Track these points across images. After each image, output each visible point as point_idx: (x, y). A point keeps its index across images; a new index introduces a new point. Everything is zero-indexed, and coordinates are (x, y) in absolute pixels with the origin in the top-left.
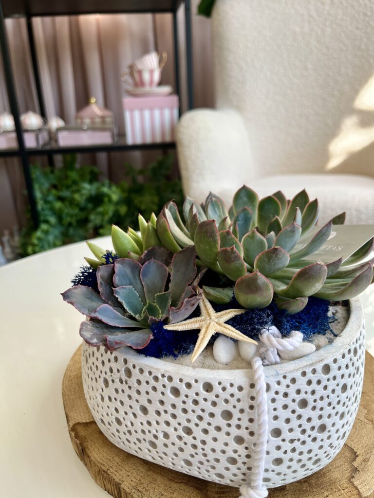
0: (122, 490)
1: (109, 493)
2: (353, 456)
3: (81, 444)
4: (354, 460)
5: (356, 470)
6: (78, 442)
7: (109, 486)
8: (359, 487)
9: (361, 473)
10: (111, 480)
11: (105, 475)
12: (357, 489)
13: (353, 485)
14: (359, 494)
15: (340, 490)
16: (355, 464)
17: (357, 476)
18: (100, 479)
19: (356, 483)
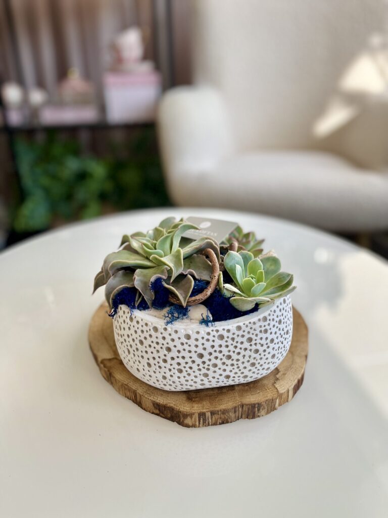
0: (138, 394)
1: (128, 398)
2: (277, 372)
3: (109, 371)
4: (277, 374)
5: (277, 379)
6: (106, 369)
7: (128, 394)
8: (278, 388)
9: (281, 381)
10: (130, 390)
11: (126, 387)
12: (277, 389)
13: (275, 387)
14: (278, 391)
15: (266, 390)
16: (278, 376)
17: (278, 382)
18: (122, 390)
19: (276, 386)
